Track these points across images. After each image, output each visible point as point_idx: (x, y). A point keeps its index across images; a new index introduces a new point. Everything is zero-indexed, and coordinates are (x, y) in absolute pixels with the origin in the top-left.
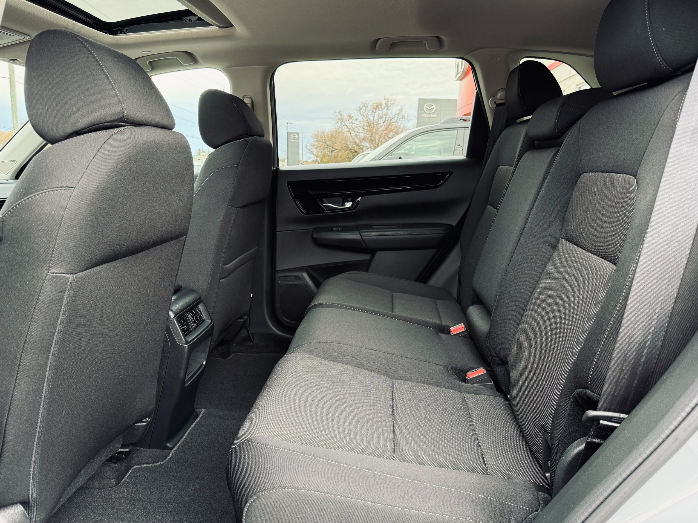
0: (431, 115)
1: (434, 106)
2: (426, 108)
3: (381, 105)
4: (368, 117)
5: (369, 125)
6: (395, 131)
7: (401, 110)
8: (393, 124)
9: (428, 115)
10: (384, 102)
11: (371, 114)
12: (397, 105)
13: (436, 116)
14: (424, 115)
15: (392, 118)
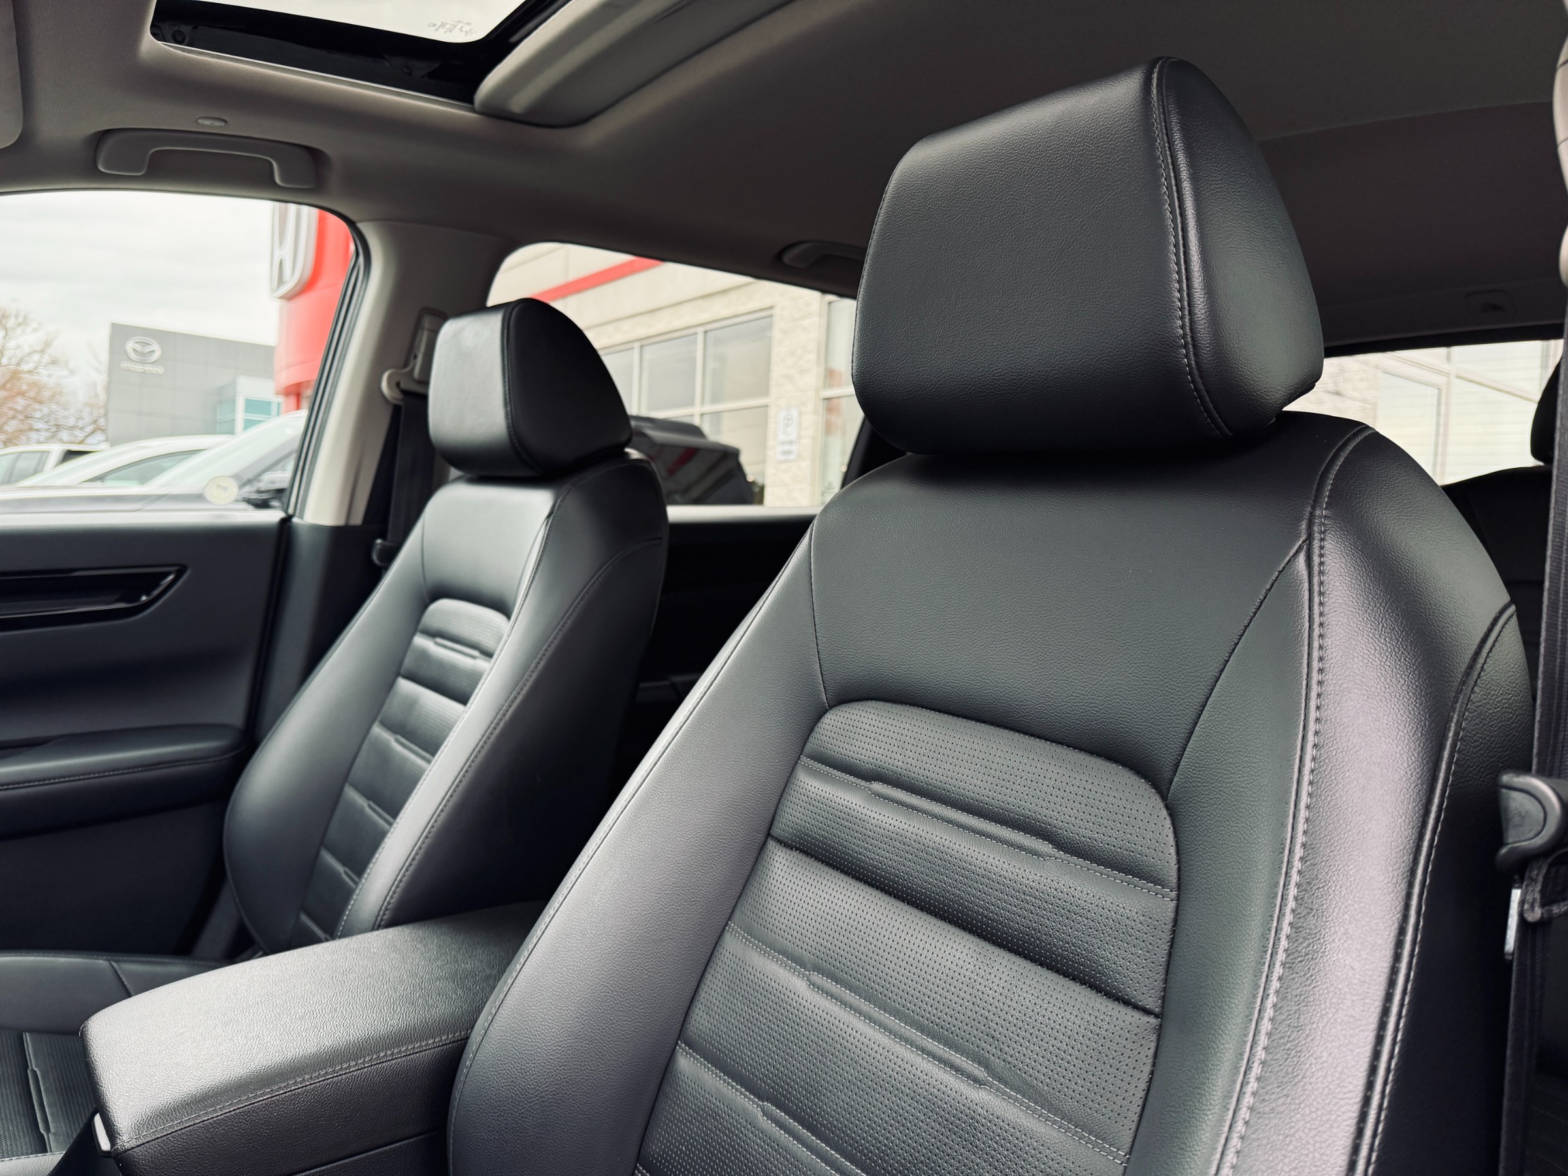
0: (148, 368)
1: (156, 347)
2: (134, 350)
6: (32, 394)
7: (48, 344)
8: (22, 375)
9: (139, 367)
12: (35, 330)
13: (160, 370)
14: (125, 365)
15: (22, 359)
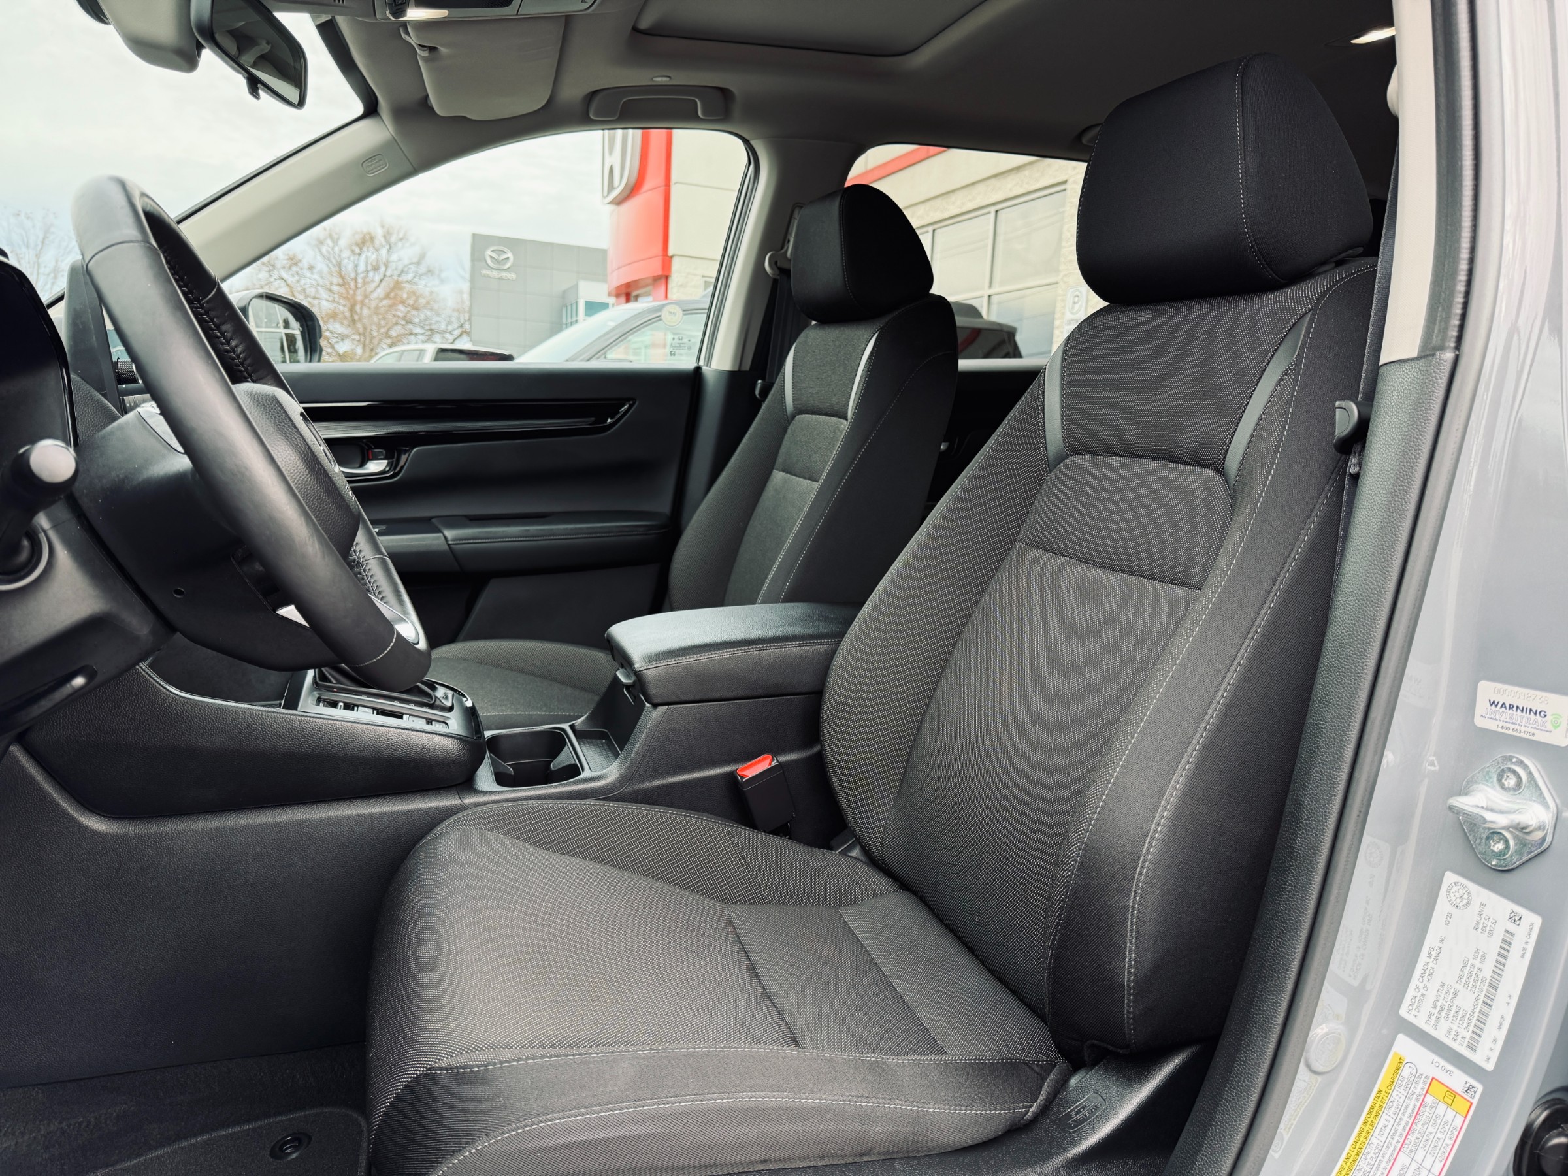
0: (504, 274)
1: (510, 255)
2: (491, 257)
3: (372, 239)
4: (339, 265)
5: (344, 284)
6: (411, 302)
7: (422, 257)
8: (405, 285)
9: (495, 274)
10: (379, 233)
11: (348, 258)
12: (412, 245)
13: (514, 276)
14: (485, 272)
15: (402, 271)
